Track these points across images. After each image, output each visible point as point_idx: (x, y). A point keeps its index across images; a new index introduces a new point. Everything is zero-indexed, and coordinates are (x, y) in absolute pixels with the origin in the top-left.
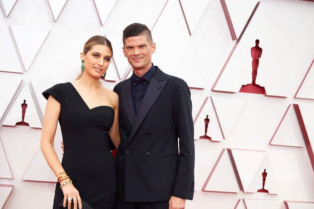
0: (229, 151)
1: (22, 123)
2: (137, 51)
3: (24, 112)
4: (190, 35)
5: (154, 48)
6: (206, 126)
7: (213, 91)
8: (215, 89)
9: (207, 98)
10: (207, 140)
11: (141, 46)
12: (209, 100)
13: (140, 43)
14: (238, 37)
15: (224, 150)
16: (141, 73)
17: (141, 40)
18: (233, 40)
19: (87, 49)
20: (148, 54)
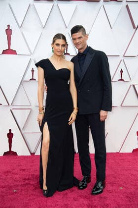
1: (33, 79)
2: (78, 41)
3: (33, 74)
5: (87, 37)
6: (121, 74)
7: (124, 56)
8: (125, 55)
9: (121, 60)
11: (80, 38)
12: (122, 61)
13: (79, 36)
16: (82, 51)
17: (79, 34)
19: (54, 41)
20: (83, 41)
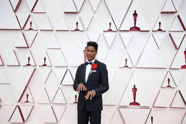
0: (180, 92)
4: (159, 49)
10: (170, 88)
14: (178, 48)
15: (177, 91)
18: (176, 49)
